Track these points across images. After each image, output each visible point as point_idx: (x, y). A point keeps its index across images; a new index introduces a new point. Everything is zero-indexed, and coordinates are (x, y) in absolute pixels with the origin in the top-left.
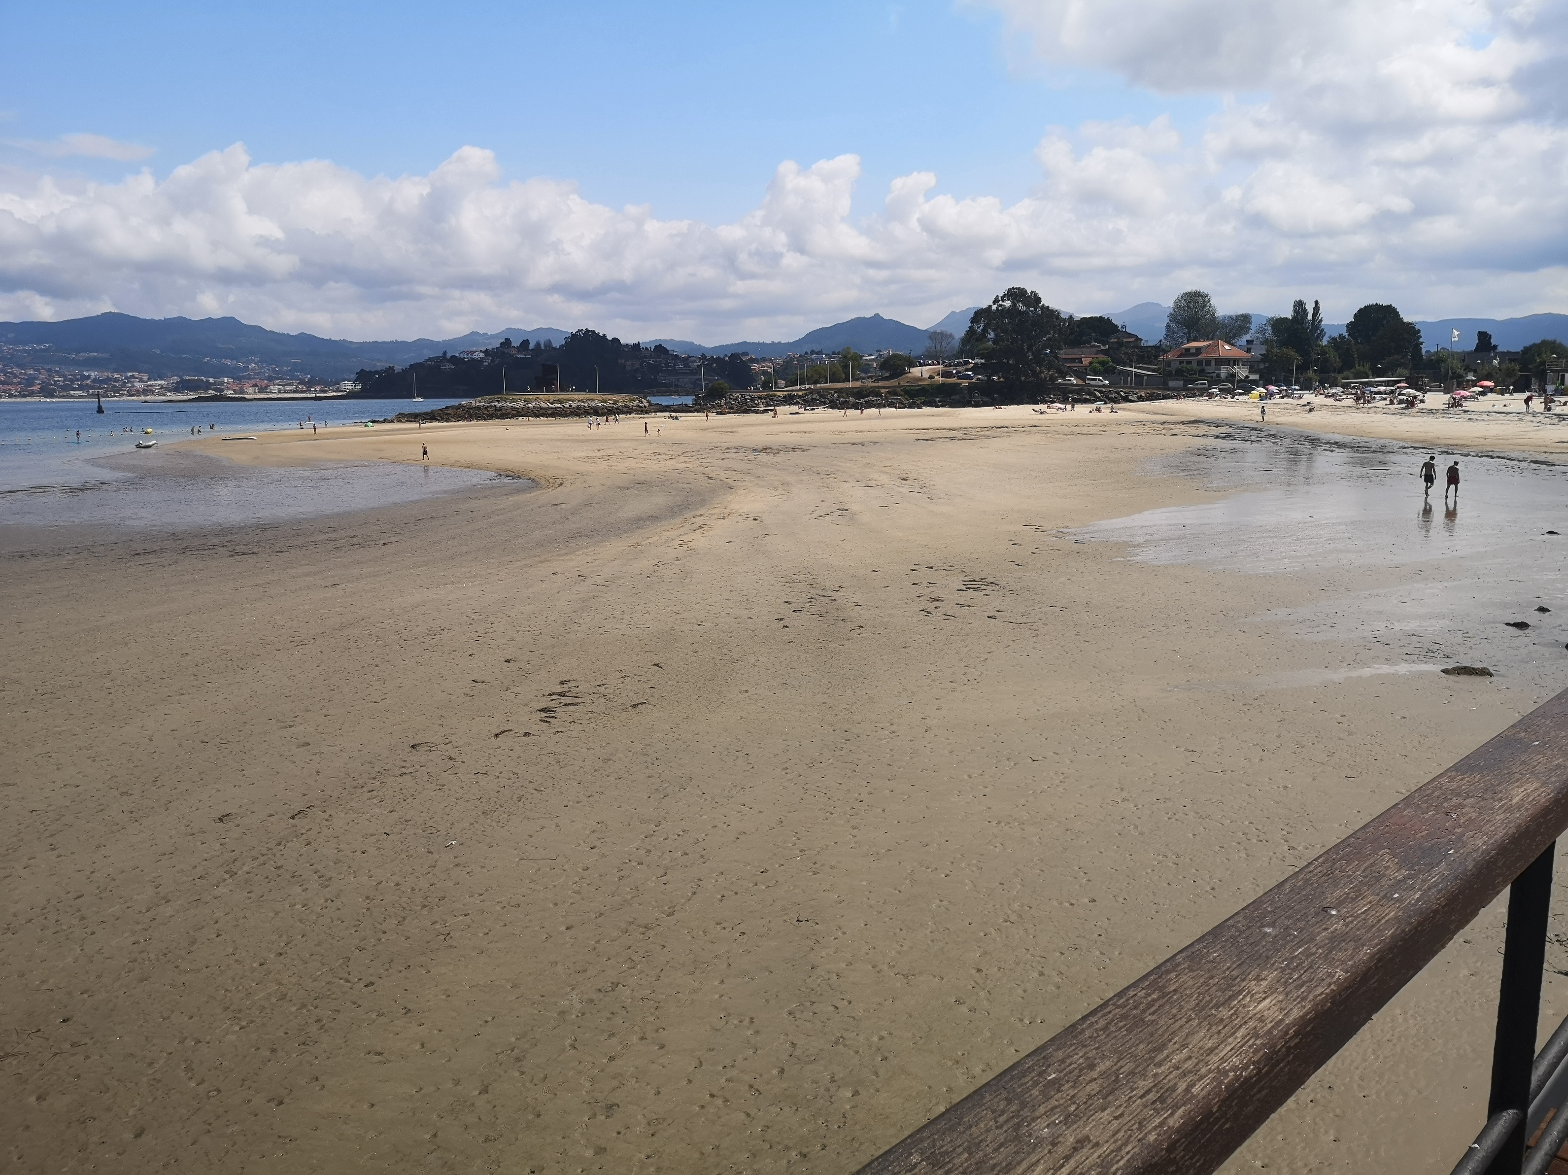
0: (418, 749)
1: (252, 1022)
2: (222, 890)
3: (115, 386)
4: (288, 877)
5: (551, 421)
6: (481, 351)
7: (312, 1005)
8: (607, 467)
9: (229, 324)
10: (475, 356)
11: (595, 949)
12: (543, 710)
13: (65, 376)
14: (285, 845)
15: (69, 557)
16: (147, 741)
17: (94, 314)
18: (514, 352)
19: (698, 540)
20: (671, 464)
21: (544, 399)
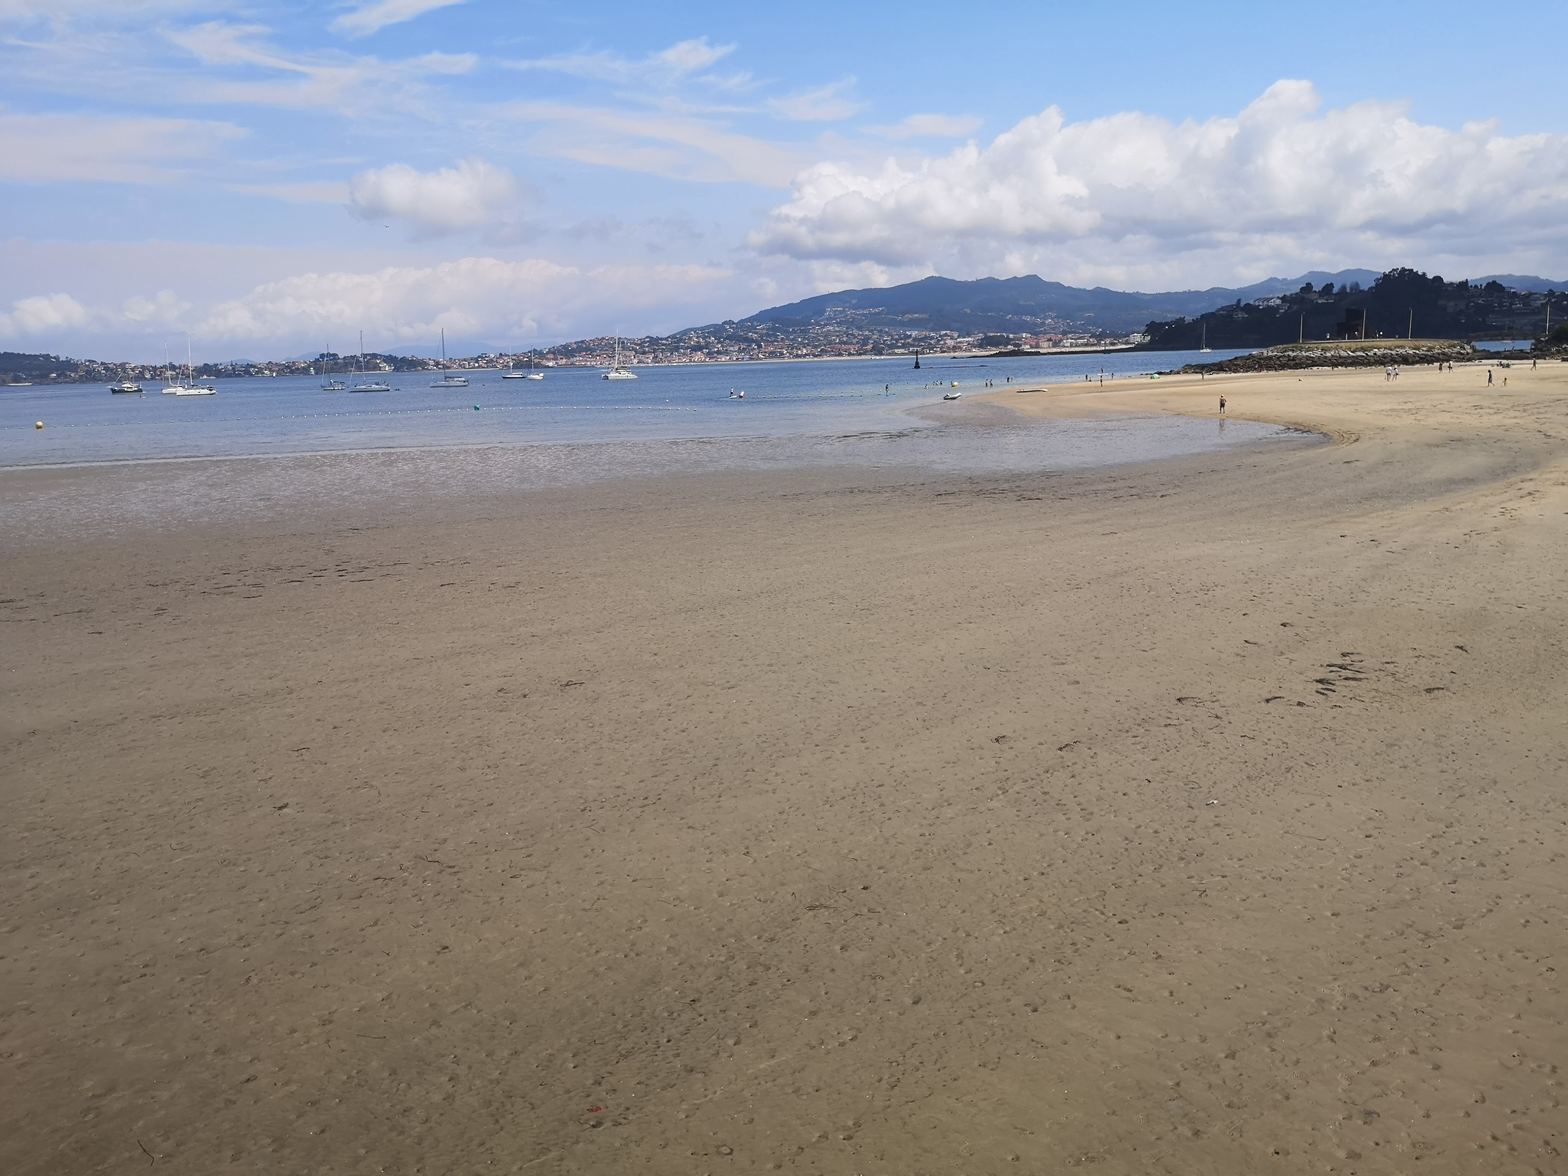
0: (1184, 702)
1: (1014, 929)
2: (994, 804)
3: (930, 344)
4: (1053, 804)
5: (1350, 370)
6: (1278, 298)
7: (1069, 928)
8: (1414, 422)
9: (1032, 281)
10: (1272, 303)
11: (1363, 943)
12: (1320, 681)
13: (892, 336)
14: (1052, 773)
15: (886, 495)
16: (940, 661)
17: (919, 279)
18: (1314, 297)
19: (1527, 510)
20: (1496, 418)
21: (1344, 347)
